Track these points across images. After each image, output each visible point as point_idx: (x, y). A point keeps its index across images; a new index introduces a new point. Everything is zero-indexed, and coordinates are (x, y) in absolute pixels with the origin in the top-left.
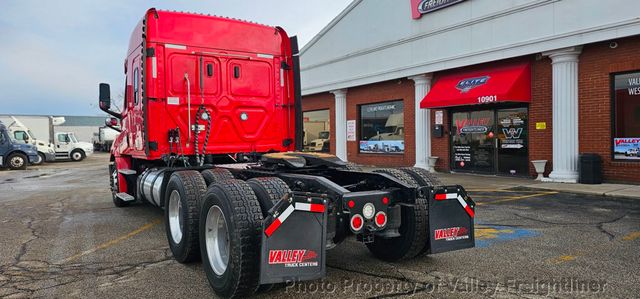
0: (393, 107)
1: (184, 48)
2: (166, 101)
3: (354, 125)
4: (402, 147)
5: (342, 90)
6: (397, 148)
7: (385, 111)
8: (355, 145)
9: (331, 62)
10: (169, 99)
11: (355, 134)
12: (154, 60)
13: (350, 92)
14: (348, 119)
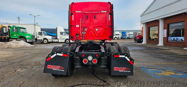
0: (181, 24)
1: (80, 12)
2: (76, 26)
3: (166, 31)
4: (183, 40)
5: (162, 19)
6: (182, 40)
7: (178, 26)
8: (166, 38)
9: (158, 9)
10: (76, 25)
11: (166, 35)
12: (73, 15)
13: (165, 19)
14: (164, 29)
